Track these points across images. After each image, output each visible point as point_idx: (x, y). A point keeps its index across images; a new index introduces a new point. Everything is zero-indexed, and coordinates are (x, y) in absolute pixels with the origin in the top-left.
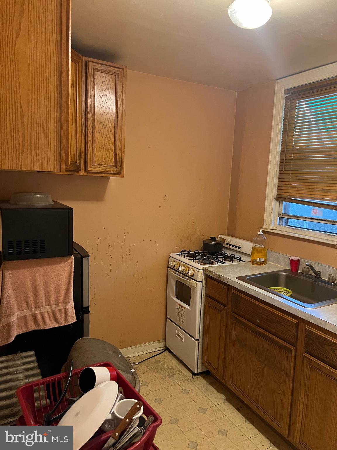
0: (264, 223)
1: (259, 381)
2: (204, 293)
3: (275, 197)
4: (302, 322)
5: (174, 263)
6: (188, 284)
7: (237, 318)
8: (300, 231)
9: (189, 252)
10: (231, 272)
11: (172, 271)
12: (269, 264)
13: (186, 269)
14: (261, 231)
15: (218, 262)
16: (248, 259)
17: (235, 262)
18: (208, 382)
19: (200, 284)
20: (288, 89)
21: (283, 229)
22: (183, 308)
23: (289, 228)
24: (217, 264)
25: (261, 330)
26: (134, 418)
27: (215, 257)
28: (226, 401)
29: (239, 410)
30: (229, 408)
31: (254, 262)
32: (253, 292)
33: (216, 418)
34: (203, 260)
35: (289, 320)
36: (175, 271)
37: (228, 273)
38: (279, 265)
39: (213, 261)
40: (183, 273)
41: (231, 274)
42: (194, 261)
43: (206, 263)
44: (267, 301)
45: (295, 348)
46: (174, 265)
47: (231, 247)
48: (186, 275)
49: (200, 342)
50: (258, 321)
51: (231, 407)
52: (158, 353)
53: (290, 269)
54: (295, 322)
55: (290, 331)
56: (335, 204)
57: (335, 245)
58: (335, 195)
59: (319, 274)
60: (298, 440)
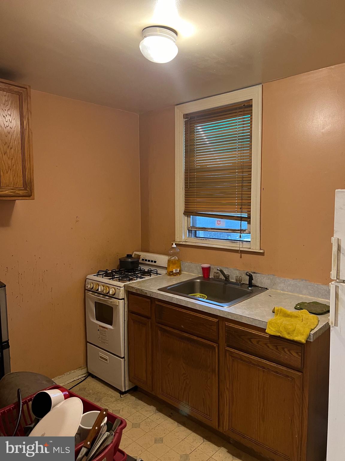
0: (176, 237)
1: (188, 382)
2: (126, 310)
3: (184, 212)
4: (222, 320)
5: (92, 285)
6: (110, 304)
7: (162, 328)
8: (208, 241)
9: (106, 271)
10: (152, 286)
11: (89, 293)
12: (183, 273)
13: (106, 288)
14: (174, 244)
15: (137, 278)
16: (164, 272)
17: (153, 276)
18: (136, 398)
19: (123, 301)
20: (187, 114)
21: (192, 241)
22: (105, 329)
23: (198, 239)
24: (137, 279)
25: (186, 335)
26: (102, 425)
27: (133, 273)
28: (157, 411)
29: (170, 417)
30: (161, 417)
31: (171, 274)
32: (176, 301)
33: (151, 429)
34: (122, 278)
35: (211, 320)
36: (93, 293)
37: (150, 287)
38: (192, 274)
39: (132, 277)
40: (102, 293)
41: (152, 287)
42: (114, 279)
43: (125, 280)
44: (189, 306)
45: (217, 344)
46: (92, 287)
47: (147, 262)
48: (106, 295)
49: (125, 359)
50: (182, 326)
51: (162, 415)
52: (80, 380)
53: (202, 276)
54: (216, 321)
55: (212, 330)
56: (235, 215)
57: (238, 250)
58: (234, 207)
59: (228, 277)
60: (227, 428)
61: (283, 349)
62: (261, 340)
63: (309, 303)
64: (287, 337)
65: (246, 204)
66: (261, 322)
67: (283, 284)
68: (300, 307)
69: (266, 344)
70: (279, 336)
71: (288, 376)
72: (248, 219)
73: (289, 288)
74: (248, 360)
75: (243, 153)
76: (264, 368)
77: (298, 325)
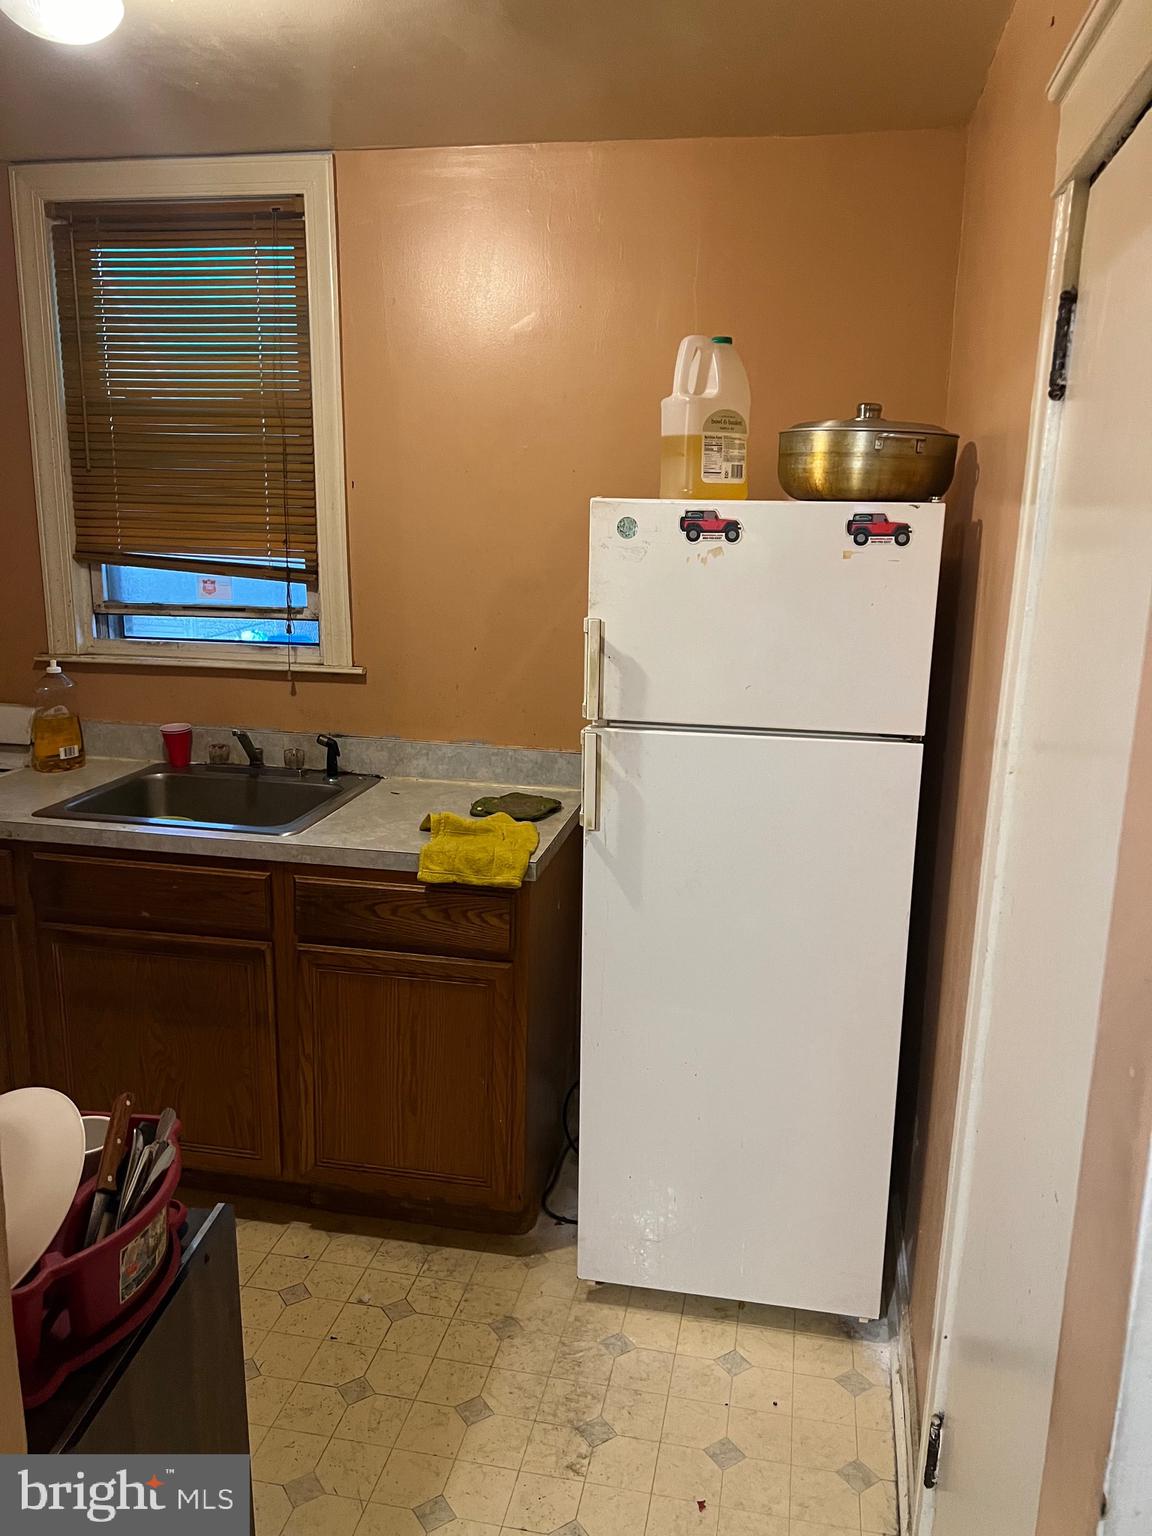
0: (51, 638)
3: (74, 553)
4: (281, 871)
7: (65, 932)
12: (94, 760)
14: (53, 663)
16: (17, 761)
20: (58, 204)
21: (113, 651)
23: (131, 642)
25: (160, 938)
31: (50, 764)
35: (245, 877)
38: (127, 760)
45: (270, 943)
50: (145, 914)
53: (168, 761)
54: (263, 878)
55: (251, 905)
56: (267, 564)
57: (283, 671)
58: (262, 536)
59: (259, 756)
60: (311, 1161)
61: (464, 914)
62: (401, 903)
63: (501, 797)
64: (474, 880)
65: (300, 529)
66: (403, 856)
67: (425, 758)
68: (484, 808)
69: (417, 911)
70: (455, 883)
71: (477, 980)
72: (310, 576)
73: (440, 767)
74: (369, 963)
75: (282, 367)
76: (412, 974)
77: (497, 849)
